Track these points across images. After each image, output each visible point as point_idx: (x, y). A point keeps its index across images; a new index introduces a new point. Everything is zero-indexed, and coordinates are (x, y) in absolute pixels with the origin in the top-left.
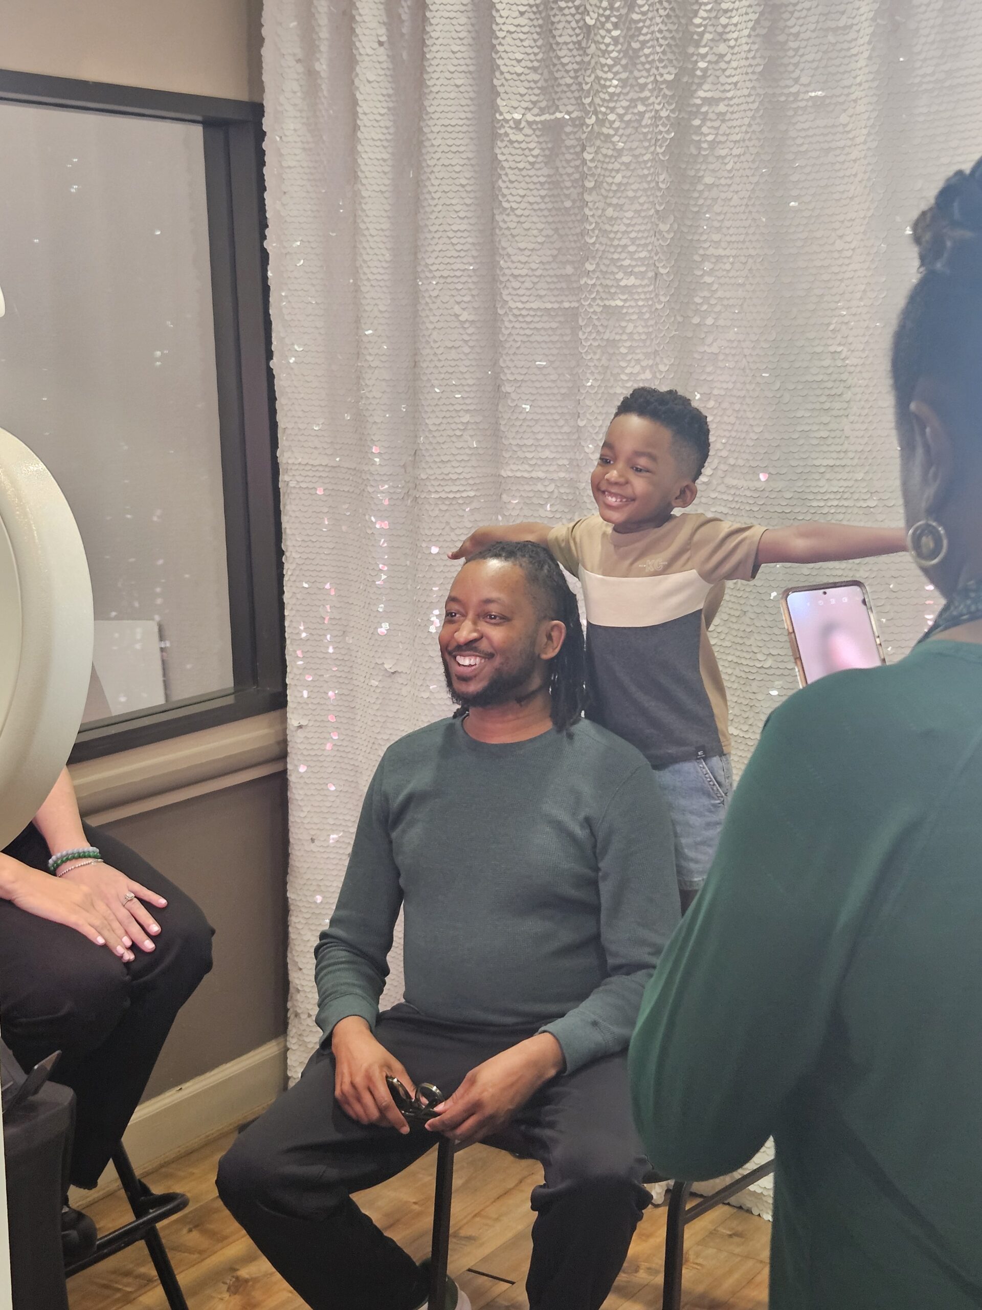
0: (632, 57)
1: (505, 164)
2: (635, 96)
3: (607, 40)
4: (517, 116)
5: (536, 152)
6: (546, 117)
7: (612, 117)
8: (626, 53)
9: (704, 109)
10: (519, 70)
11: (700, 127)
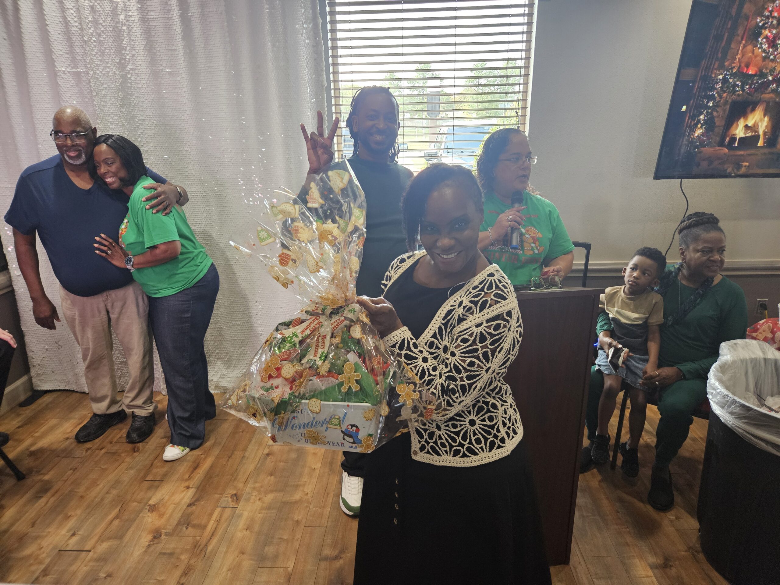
0: (103, 53)
1: (62, 86)
2: (106, 65)
3: (92, 46)
4: (63, 69)
5: (73, 82)
6: (74, 70)
7: (98, 72)
8: (100, 51)
9: (131, 72)
10: (62, 53)
11: (130, 77)
